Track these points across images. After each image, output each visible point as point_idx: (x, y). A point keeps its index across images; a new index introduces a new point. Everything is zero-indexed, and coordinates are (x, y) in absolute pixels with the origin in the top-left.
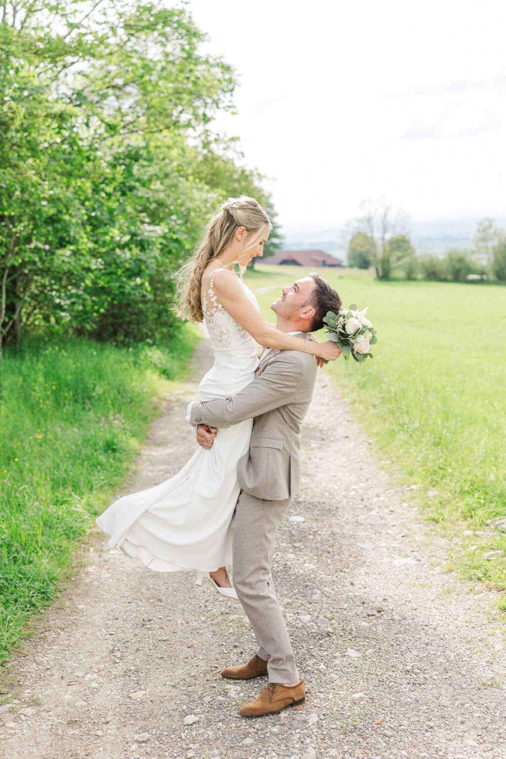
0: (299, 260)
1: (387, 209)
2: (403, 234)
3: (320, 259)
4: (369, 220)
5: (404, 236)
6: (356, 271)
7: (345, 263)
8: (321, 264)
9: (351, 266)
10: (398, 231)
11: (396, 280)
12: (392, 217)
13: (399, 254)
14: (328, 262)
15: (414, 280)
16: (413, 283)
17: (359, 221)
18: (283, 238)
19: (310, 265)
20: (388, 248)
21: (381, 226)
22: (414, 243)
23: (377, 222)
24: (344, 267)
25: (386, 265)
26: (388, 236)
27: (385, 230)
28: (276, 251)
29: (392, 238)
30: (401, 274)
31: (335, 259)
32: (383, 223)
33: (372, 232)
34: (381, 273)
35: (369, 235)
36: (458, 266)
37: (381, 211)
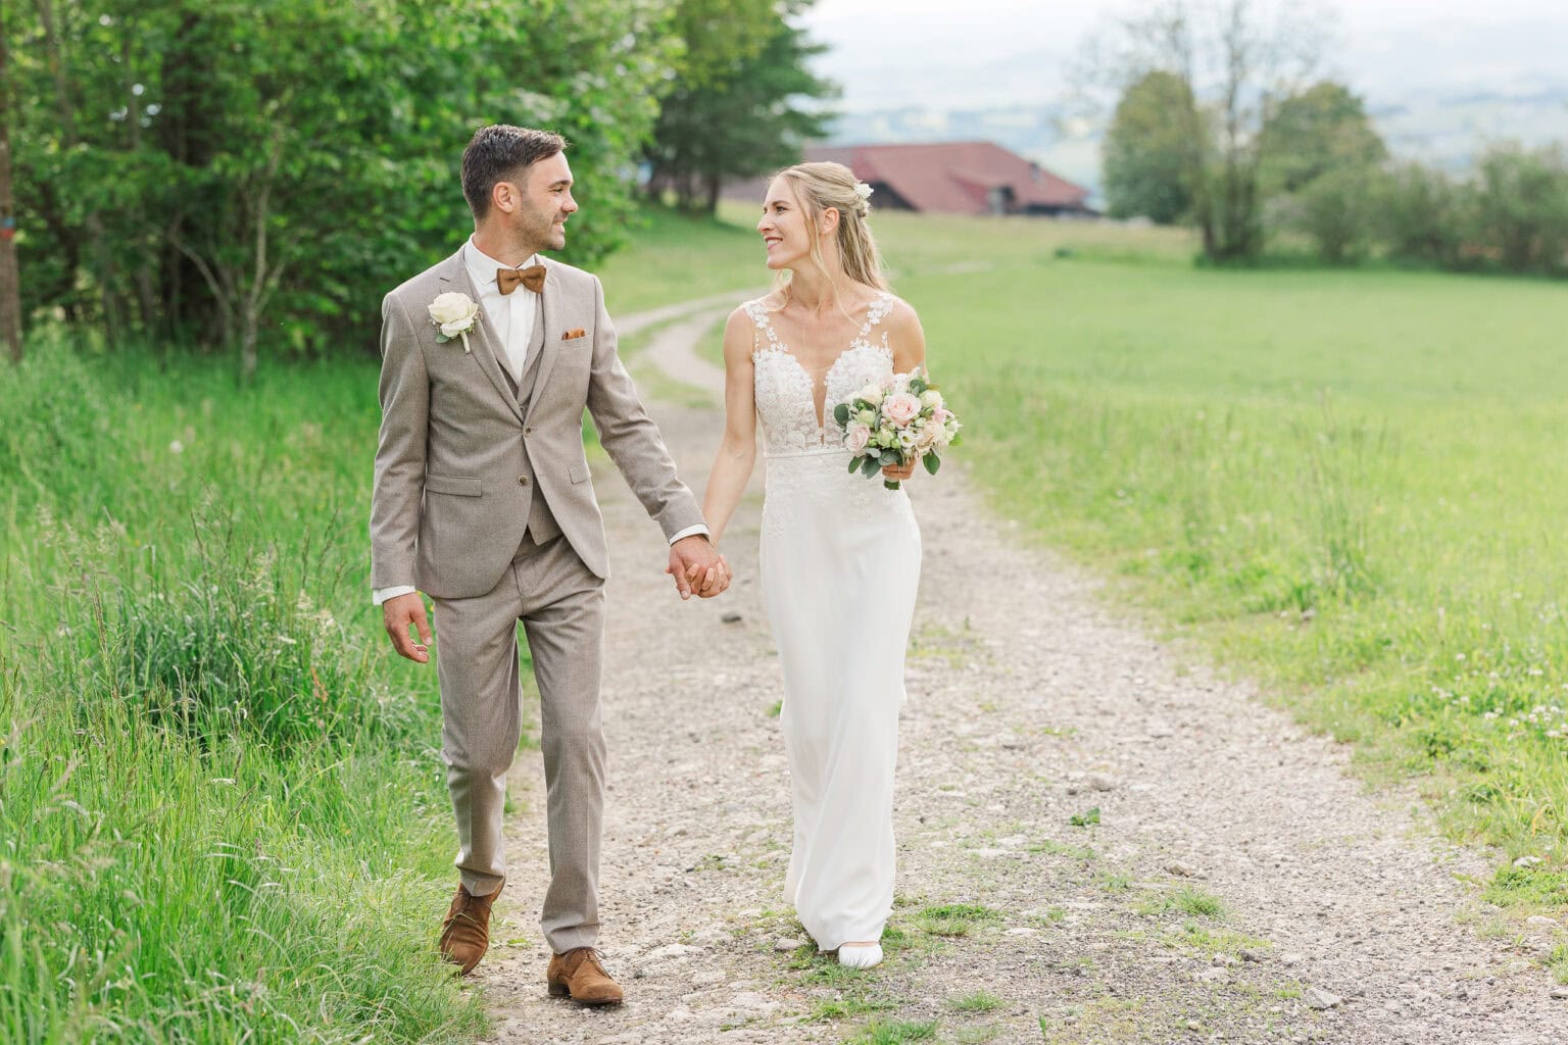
3: (994, 180)
6: (1139, 230)
7: (1096, 197)
8: (996, 198)
9: (1121, 214)
14: (1024, 196)
19: (945, 207)
21: (1222, 50)
25: (1241, 207)
31: (1054, 180)
32: (1228, 38)
34: (1220, 238)
36: (1520, 209)
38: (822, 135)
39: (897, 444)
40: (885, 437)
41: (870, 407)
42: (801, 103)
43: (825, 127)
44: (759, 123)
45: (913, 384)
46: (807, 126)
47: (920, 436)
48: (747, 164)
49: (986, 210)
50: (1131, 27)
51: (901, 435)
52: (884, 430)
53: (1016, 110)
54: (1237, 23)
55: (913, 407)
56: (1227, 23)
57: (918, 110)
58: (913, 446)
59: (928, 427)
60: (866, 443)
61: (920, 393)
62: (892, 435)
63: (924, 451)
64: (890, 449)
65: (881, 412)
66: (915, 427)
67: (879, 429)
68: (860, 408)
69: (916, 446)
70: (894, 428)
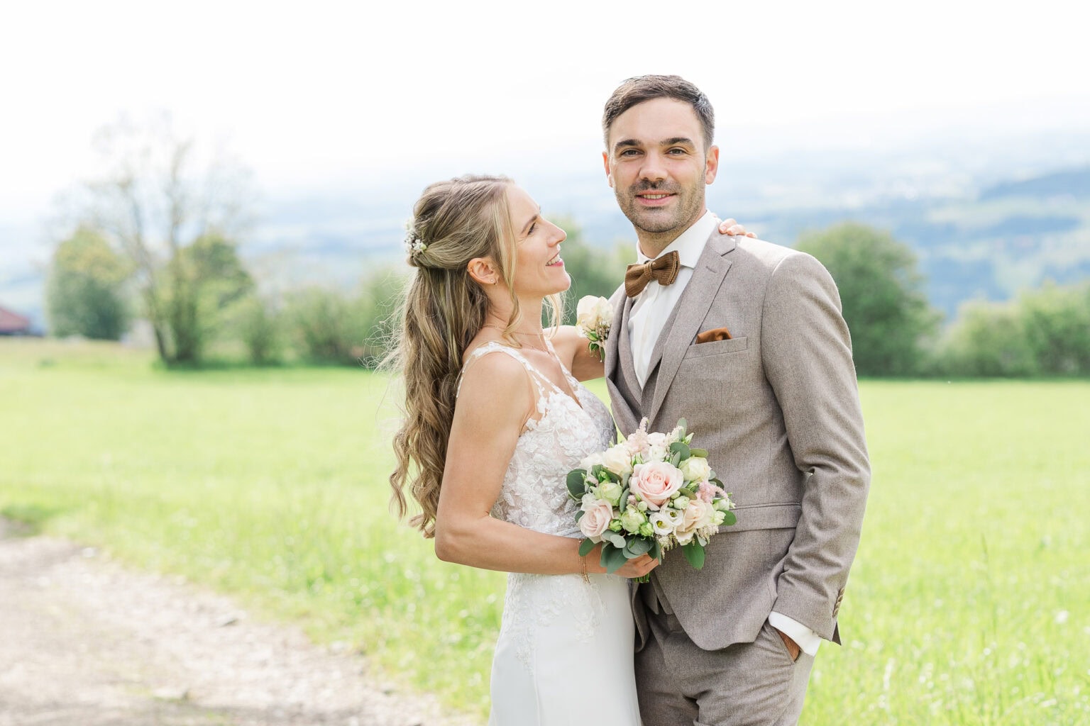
1: (181, 152)
4: (126, 185)
6: (80, 346)
7: (43, 321)
9: (62, 334)
11: (219, 366)
12: (195, 171)
15: (275, 364)
16: (274, 375)
17: (94, 187)
20: (188, 271)
21: (163, 205)
23: (152, 196)
24: (39, 335)
25: (185, 323)
26: (187, 235)
27: (176, 217)
29: (200, 239)
30: (231, 347)
34: (171, 347)
37: (162, 159)
39: (648, 531)
40: (633, 520)
41: (613, 478)
45: (672, 448)
47: (680, 521)
51: (654, 518)
52: (631, 511)
55: (671, 481)
58: (672, 533)
59: (692, 509)
60: (605, 527)
61: (680, 460)
62: (642, 518)
63: (683, 540)
64: (640, 536)
65: (628, 486)
66: (673, 507)
67: (625, 509)
68: (601, 480)
69: (675, 534)
70: (645, 509)
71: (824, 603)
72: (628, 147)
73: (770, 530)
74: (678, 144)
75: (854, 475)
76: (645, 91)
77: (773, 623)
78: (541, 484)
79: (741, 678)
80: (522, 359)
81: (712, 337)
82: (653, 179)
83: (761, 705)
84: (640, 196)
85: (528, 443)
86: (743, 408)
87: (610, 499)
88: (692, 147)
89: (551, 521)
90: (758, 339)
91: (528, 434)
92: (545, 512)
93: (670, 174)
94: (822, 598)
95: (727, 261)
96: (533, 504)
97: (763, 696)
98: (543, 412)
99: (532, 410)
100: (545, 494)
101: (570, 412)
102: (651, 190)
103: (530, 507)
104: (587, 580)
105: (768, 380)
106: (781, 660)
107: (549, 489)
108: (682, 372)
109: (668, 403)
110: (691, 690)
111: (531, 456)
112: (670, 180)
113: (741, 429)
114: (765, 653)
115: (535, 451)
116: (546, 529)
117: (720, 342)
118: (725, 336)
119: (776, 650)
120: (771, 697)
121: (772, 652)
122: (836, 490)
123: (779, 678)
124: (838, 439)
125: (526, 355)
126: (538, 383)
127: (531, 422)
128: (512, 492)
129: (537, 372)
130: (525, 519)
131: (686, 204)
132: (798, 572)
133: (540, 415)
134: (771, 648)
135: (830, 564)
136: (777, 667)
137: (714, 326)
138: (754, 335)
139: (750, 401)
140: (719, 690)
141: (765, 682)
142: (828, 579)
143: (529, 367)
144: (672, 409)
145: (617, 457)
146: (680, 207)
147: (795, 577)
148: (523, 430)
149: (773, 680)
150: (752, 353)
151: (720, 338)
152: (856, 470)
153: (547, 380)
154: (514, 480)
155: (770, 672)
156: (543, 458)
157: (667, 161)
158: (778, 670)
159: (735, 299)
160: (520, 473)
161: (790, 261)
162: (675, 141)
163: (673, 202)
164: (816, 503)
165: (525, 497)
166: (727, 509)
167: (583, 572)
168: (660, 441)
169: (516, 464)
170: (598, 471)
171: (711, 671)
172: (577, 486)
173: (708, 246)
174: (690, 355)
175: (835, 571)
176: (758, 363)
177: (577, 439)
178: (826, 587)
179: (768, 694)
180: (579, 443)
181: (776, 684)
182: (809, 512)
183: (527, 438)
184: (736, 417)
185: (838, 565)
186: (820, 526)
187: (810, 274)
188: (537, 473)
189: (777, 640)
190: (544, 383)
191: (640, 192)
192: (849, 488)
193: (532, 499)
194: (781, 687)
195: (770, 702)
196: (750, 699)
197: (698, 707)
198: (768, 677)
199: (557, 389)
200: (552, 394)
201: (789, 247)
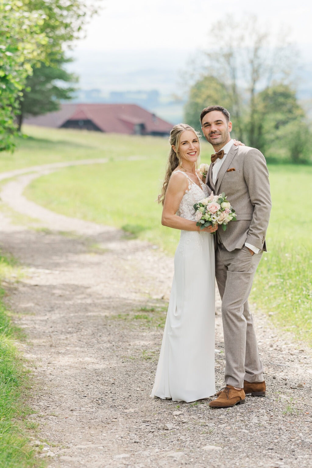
0: (97, 121)
1: (261, 39)
2: (286, 82)
3: (137, 121)
4: (229, 56)
5: (286, 87)
8: (137, 128)
10: (278, 77)
12: (267, 53)
13: (279, 116)
14: (150, 127)
15: (304, 162)
18: (77, 80)
20: (260, 107)
21: (249, 67)
22: (302, 99)
25: (256, 135)
27: (256, 74)
28: (63, 102)
30: (282, 152)
32: (252, 62)
33: (234, 77)
35: (228, 82)
37: (250, 42)
38: (69, 98)
39: (210, 220)
40: (207, 217)
41: (203, 206)
42: (60, 84)
43: (70, 94)
44: (42, 92)
45: (219, 199)
46: (62, 94)
47: (219, 217)
48: (36, 109)
49: (134, 133)
50: (209, 55)
51: (212, 216)
52: (206, 214)
53: (139, 92)
54: (256, 55)
55: (217, 207)
56: (251, 55)
57: (97, 91)
58: (216, 221)
59: (222, 215)
60: (200, 218)
61: (221, 203)
62: (209, 216)
63: (220, 223)
64: (208, 221)
65: (206, 208)
66: (217, 214)
67: (205, 214)
68: (200, 206)
69: (217, 221)
70: (210, 214)
71: (259, 240)
72: (206, 125)
73: (247, 220)
74: (219, 122)
75: (265, 206)
76: (209, 110)
77: (246, 245)
78: (189, 207)
79: (238, 260)
80: (186, 175)
81: (231, 170)
82: (213, 131)
83: (243, 267)
84: (211, 136)
85: (186, 197)
86: (239, 188)
87: (202, 211)
88: (223, 122)
89: (191, 217)
90: (242, 171)
91: (186, 194)
92: (190, 215)
93: (218, 129)
94: (258, 239)
95: (236, 152)
96: (187, 212)
97: (244, 264)
98: (190, 189)
99: (187, 188)
100: (190, 210)
101: (197, 189)
102: (213, 134)
103: (186, 213)
104: (199, 233)
105: (245, 181)
106: (248, 255)
107: (191, 209)
108: (224, 180)
109: (221, 188)
110: (226, 263)
111: (186, 200)
112: (218, 131)
113: (239, 194)
114: (244, 253)
115: (188, 199)
116: (190, 219)
117: (233, 172)
118: (234, 170)
119: (247, 252)
120: (246, 265)
121: (246, 253)
122: (260, 210)
123: (248, 260)
124: (261, 196)
125: (187, 174)
126: (189, 181)
127: (187, 191)
128: (181, 209)
129: (190, 178)
130: (184, 216)
131: (223, 136)
132: (251, 232)
133: (189, 190)
134: (245, 252)
135: (260, 229)
136: (247, 257)
137: (232, 167)
138: (241, 169)
139: (241, 187)
140: (232, 263)
141: (244, 261)
142: (259, 234)
143: (187, 177)
144: (222, 189)
145: (205, 201)
146: (222, 137)
147: (251, 233)
148: (185, 193)
149: (246, 260)
150: (241, 174)
151: (233, 170)
152: (266, 205)
153: (192, 181)
154: (182, 206)
155: (245, 258)
156: (189, 201)
157: (217, 126)
158: (248, 258)
159: (237, 161)
160: (184, 204)
161: (250, 151)
162: (218, 121)
163: (220, 136)
164: (256, 214)
165: (185, 210)
166: (234, 216)
167: (198, 231)
168: (216, 197)
169: (182, 202)
170: (200, 204)
171: (231, 258)
172: (196, 208)
173: (231, 148)
174: (225, 175)
175: (261, 231)
176: (243, 177)
177: (198, 196)
178: (259, 236)
179: (245, 264)
180: (199, 197)
181: (247, 261)
182: (254, 216)
183: (186, 195)
184: (238, 191)
185: (262, 230)
186: (256, 219)
187: (256, 154)
188: (188, 205)
189: (247, 250)
190: (191, 181)
191: (211, 135)
192: (264, 209)
193: (186, 211)
194: (249, 262)
195: (246, 266)
196: (240, 265)
197: (228, 268)
198: (245, 259)
199: (194, 183)
200: (193, 184)
201: (252, 147)
